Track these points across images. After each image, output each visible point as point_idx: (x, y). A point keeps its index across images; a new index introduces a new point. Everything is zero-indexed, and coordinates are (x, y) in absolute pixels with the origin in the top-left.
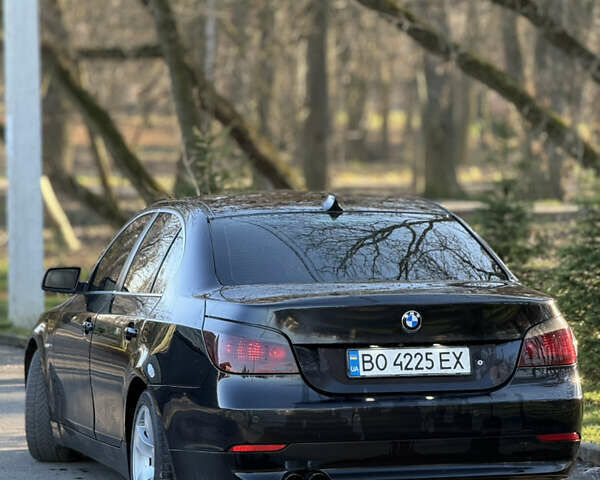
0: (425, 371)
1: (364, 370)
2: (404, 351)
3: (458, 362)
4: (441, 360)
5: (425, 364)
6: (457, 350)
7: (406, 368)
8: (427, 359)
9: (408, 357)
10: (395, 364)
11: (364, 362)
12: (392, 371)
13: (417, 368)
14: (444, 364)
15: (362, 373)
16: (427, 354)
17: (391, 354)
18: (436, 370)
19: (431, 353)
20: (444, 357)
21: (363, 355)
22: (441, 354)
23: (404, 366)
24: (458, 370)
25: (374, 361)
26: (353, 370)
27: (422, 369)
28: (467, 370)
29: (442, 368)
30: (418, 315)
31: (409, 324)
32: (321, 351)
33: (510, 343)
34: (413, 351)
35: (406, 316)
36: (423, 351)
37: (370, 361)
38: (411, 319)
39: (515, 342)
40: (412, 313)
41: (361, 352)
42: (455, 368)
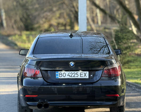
0: (76, 77)
1: (60, 77)
2: (70, 72)
3: (85, 75)
4: (80, 75)
5: (76, 75)
6: (85, 72)
7: (71, 77)
8: (77, 74)
9: (72, 74)
10: (68, 75)
11: (60, 75)
12: (67, 77)
13: (74, 77)
14: (81, 76)
15: (59, 78)
16: (77, 73)
17: (67, 73)
18: (79, 77)
19: (78, 73)
20: (81, 74)
21: (60, 73)
22: (80, 73)
23: (70, 76)
24: (85, 77)
25: (62, 75)
26: (57, 77)
27: (75, 77)
28: (87, 77)
29: (80, 77)
30: (74, 63)
31: (71, 65)
32: (49, 72)
33: (100, 71)
34: (73, 72)
35: (70, 63)
37: (61, 75)
38: (72, 64)
39: (101, 70)
40: (72, 62)
41: (59, 72)
42: (84, 77)
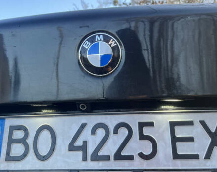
0: (138, 164)
1: (8, 158)
4: (175, 140)
5: (136, 146)
6: (212, 118)
7: (96, 157)
8: (142, 137)
9: (101, 133)
10: (72, 148)
11: (11, 141)
12: (65, 161)
13: (118, 156)
14: (182, 149)
15: (4, 166)
16: (142, 125)
18: (164, 163)
19: (151, 124)
20: (180, 132)
22: (173, 125)
23: (90, 150)
25: (30, 141)
27: (130, 158)
29: (176, 156)
30: (113, 43)
34: (111, 120)
36: (134, 119)
37: (23, 141)
42: (208, 156)
